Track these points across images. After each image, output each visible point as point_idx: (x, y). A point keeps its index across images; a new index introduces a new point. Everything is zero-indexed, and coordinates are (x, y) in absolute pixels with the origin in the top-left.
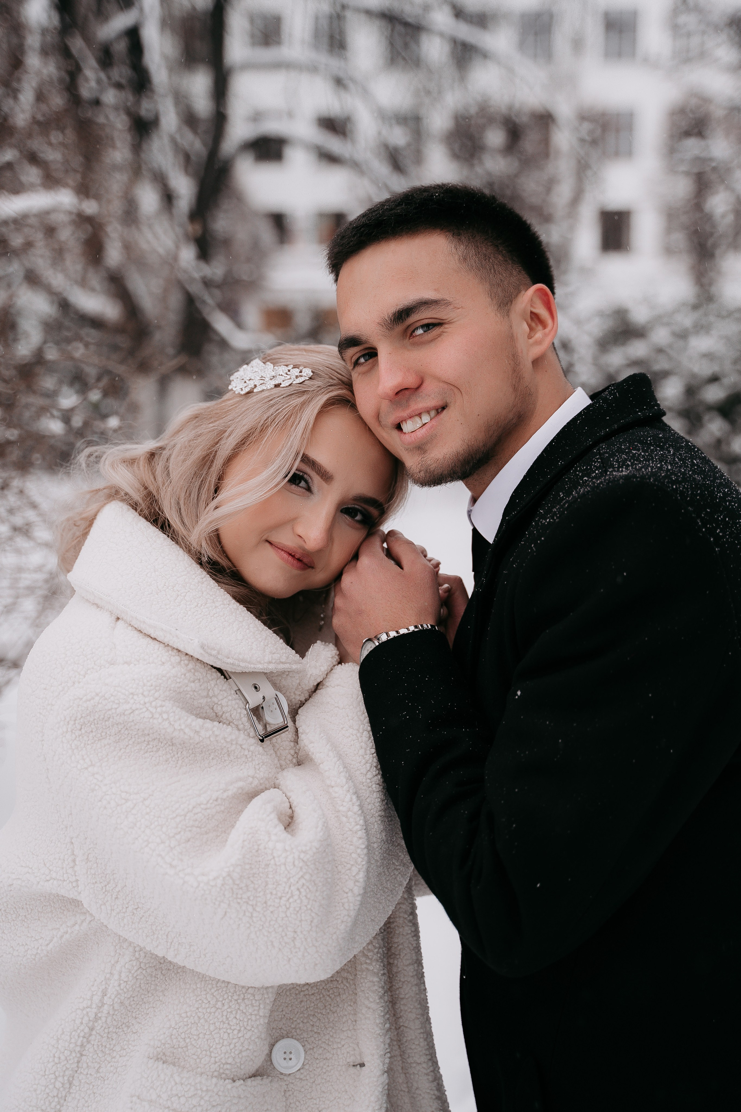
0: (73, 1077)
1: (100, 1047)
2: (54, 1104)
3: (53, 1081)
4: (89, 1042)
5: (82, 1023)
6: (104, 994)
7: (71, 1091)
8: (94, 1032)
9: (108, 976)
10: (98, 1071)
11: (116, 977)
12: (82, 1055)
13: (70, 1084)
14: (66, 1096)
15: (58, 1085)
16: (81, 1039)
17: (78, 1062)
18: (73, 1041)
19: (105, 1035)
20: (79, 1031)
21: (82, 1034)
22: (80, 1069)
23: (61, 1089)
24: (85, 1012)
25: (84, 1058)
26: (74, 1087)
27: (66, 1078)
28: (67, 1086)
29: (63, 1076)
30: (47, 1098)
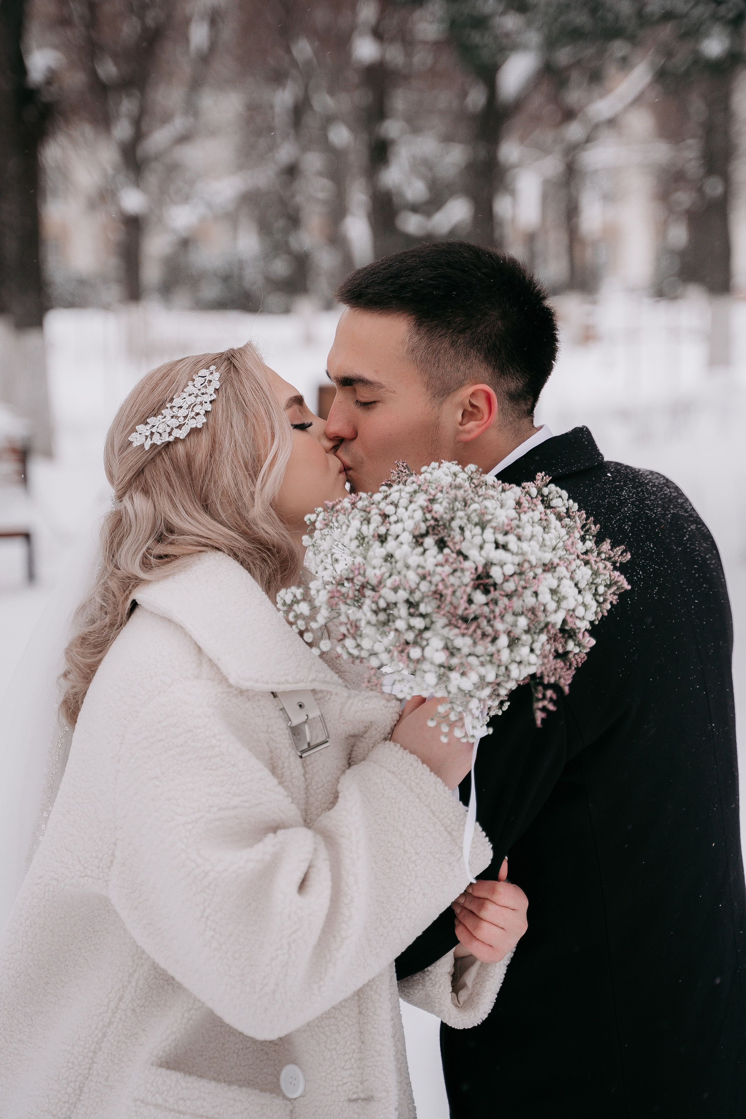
0: (84, 1084)
1: (110, 1055)
2: (64, 1110)
3: (65, 1086)
4: (100, 1049)
5: (96, 1028)
6: (121, 999)
7: (81, 1098)
8: (105, 1039)
9: (126, 983)
10: (106, 1080)
11: (133, 984)
12: (93, 1062)
13: (81, 1091)
14: (76, 1103)
15: (70, 1090)
16: (95, 1044)
17: (90, 1069)
18: (87, 1046)
19: (115, 1043)
20: (93, 1036)
21: (96, 1039)
22: (90, 1077)
23: (73, 1095)
24: (101, 1017)
25: (95, 1065)
26: (84, 1094)
27: (77, 1084)
28: (78, 1092)
29: (75, 1082)
30: (58, 1102)
